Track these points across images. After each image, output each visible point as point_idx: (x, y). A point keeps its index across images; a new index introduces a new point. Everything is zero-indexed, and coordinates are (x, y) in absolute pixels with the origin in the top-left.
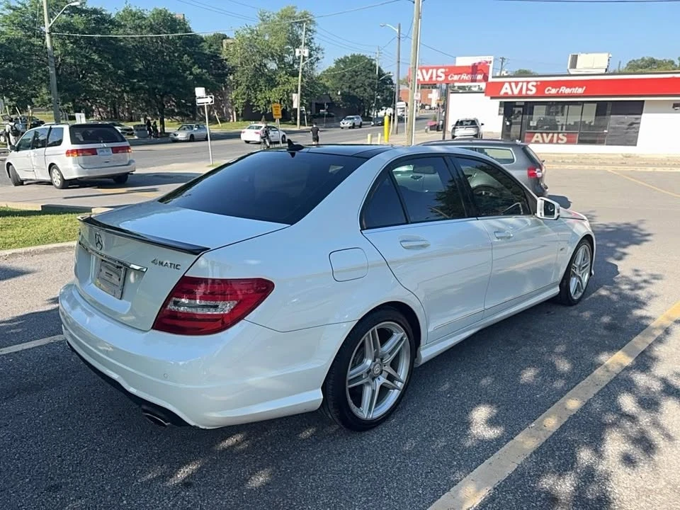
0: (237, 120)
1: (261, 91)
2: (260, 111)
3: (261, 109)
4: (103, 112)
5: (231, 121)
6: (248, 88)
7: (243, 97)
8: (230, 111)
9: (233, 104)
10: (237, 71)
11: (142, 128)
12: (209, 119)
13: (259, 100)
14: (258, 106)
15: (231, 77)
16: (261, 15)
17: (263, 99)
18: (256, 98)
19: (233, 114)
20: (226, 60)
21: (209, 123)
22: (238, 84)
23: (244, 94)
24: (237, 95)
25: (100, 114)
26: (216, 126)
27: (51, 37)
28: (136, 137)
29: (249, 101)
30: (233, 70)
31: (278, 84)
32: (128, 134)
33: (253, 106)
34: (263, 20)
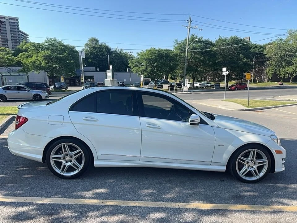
0: (268, 82)
1: (282, 68)
2: (282, 77)
3: (282, 76)
4: (210, 79)
5: (265, 82)
6: (276, 66)
7: (273, 71)
8: (265, 77)
9: (267, 74)
10: (271, 59)
11: (218, 85)
12: (253, 81)
13: (281, 72)
14: (280, 75)
15: (268, 62)
16: (289, 32)
17: (283, 71)
18: (279, 71)
19: (266, 79)
20: (266, 54)
21: (253, 83)
22: (271, 65)
23: (273, 69)
24: (270, 70)
25: (209, 79)
26: (256, 84)
27: (188, 52)
28: (214, 88)
29: (275, 73)
30: (269, 59)
31: (293, 64)
32: (212, 87)
33: (278, 75)
34: (290, 34)
